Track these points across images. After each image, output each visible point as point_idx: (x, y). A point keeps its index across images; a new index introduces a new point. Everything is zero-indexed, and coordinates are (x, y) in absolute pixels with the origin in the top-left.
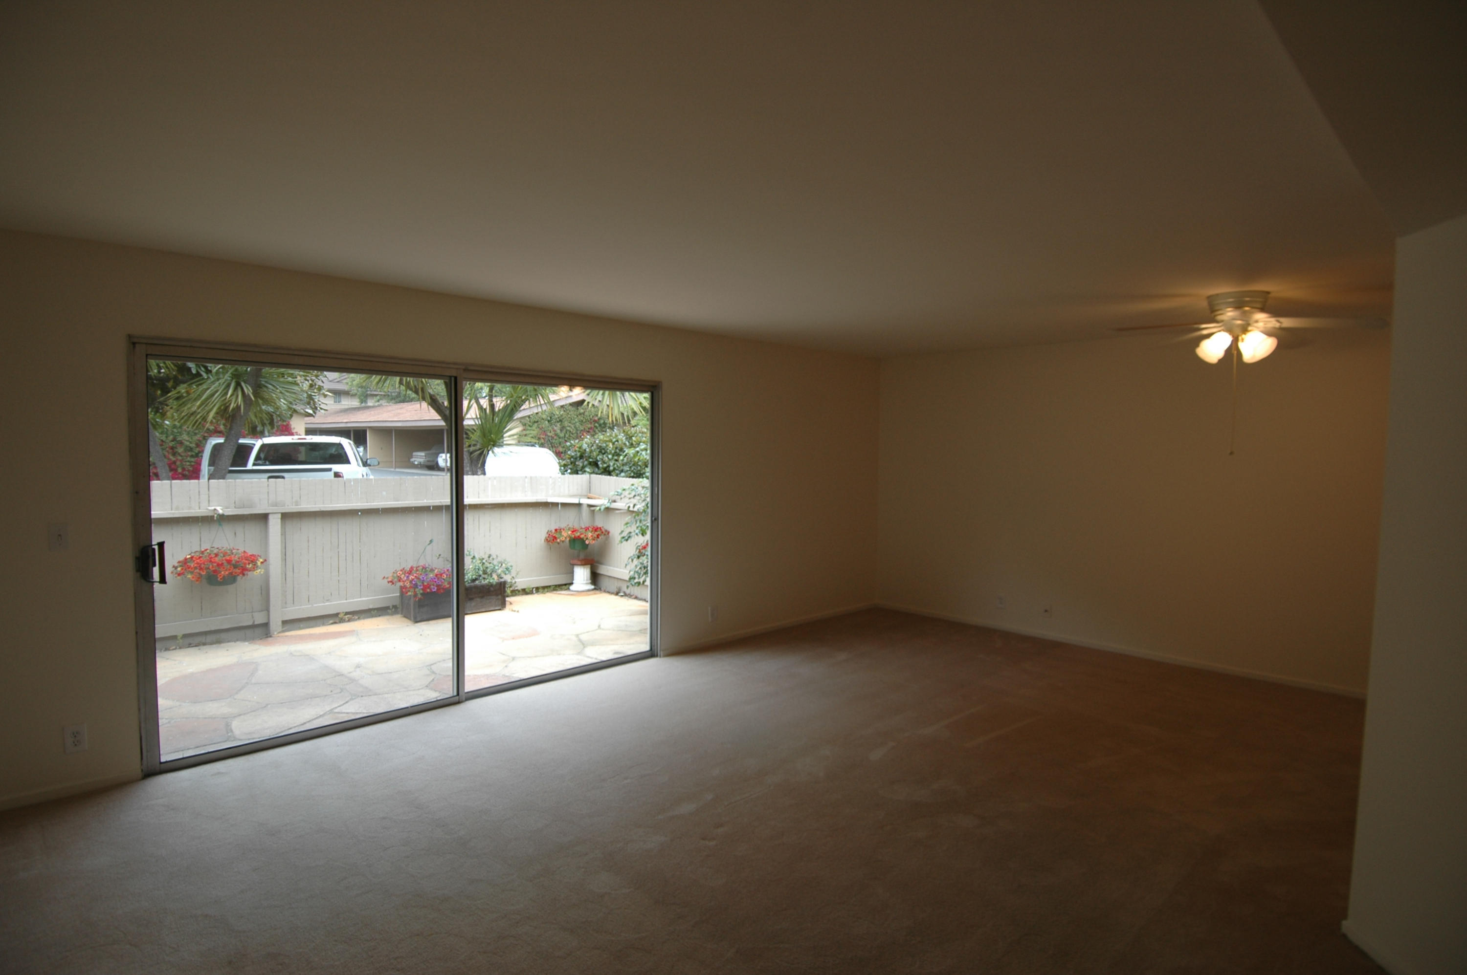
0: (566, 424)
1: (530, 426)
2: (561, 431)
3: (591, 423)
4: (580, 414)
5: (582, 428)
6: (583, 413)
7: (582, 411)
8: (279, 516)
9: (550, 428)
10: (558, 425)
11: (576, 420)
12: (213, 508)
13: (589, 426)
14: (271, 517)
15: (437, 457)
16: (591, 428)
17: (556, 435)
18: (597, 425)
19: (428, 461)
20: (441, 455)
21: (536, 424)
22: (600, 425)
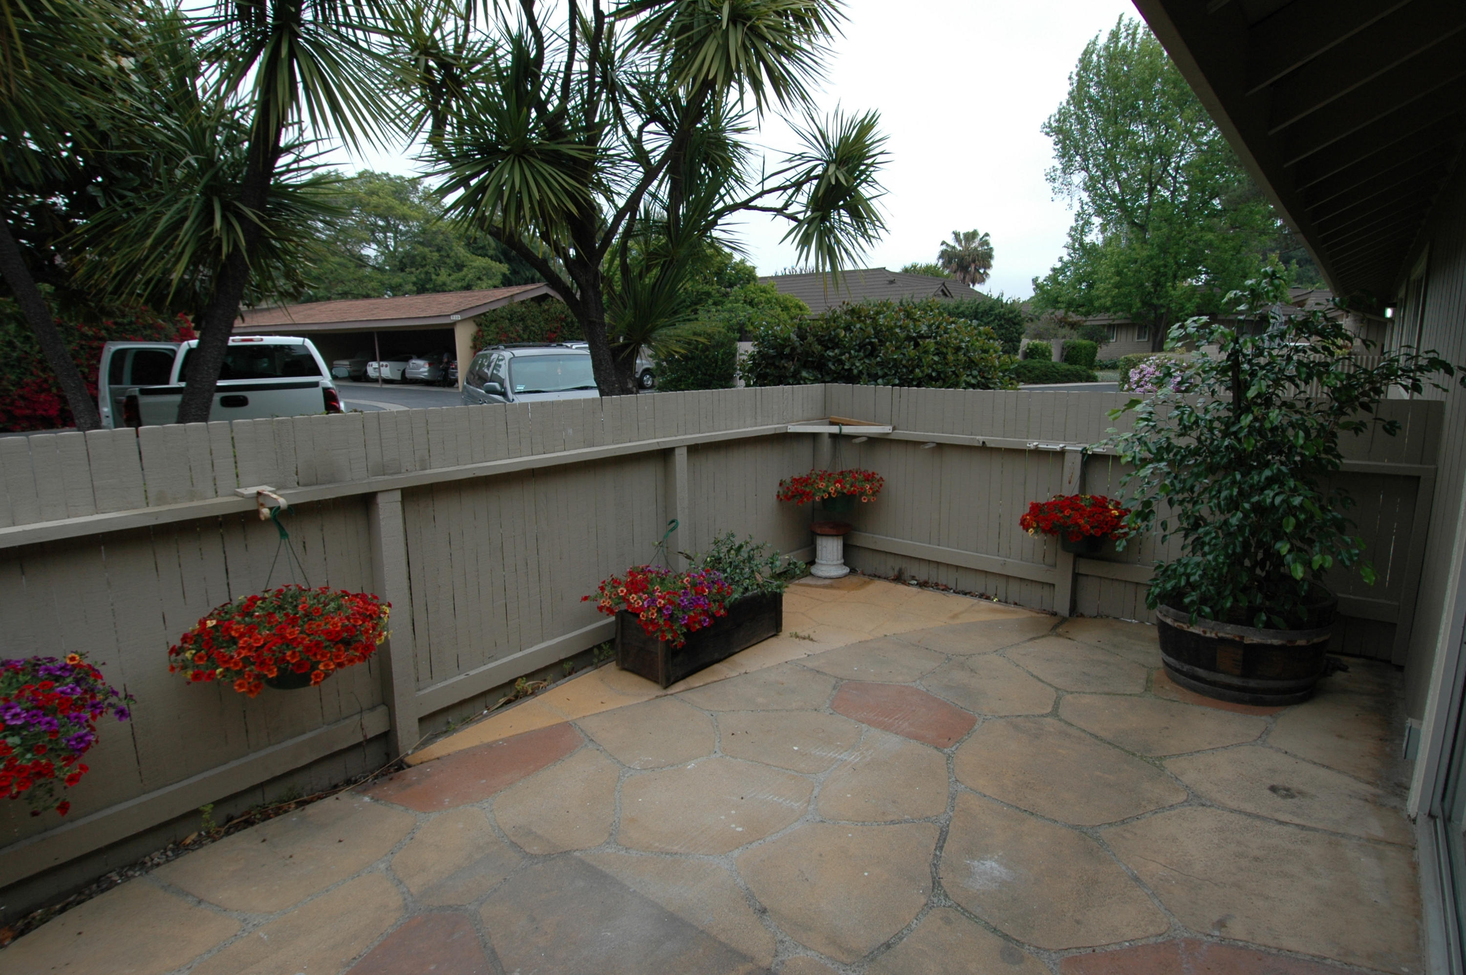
0: (529, 322)
1: (486, 326)
2: (524, 330)
3: (557, 322)
4: (544, 311)
5: (547, 328)
6: (548, 310)
7: (546, 307)
8: (398, 495)
9: (512, 329)
10: (521, 324)
11: (541, 318)
12: (253, 490)
13: (556, 325)
14: (381, 499)
15: (366, 365)
16: (557, 328)
17: (519, 336)
18: (564, 324)
19: (354, 371)
20: (370, 363)
21: (494, 324)
22: (567, 324)
